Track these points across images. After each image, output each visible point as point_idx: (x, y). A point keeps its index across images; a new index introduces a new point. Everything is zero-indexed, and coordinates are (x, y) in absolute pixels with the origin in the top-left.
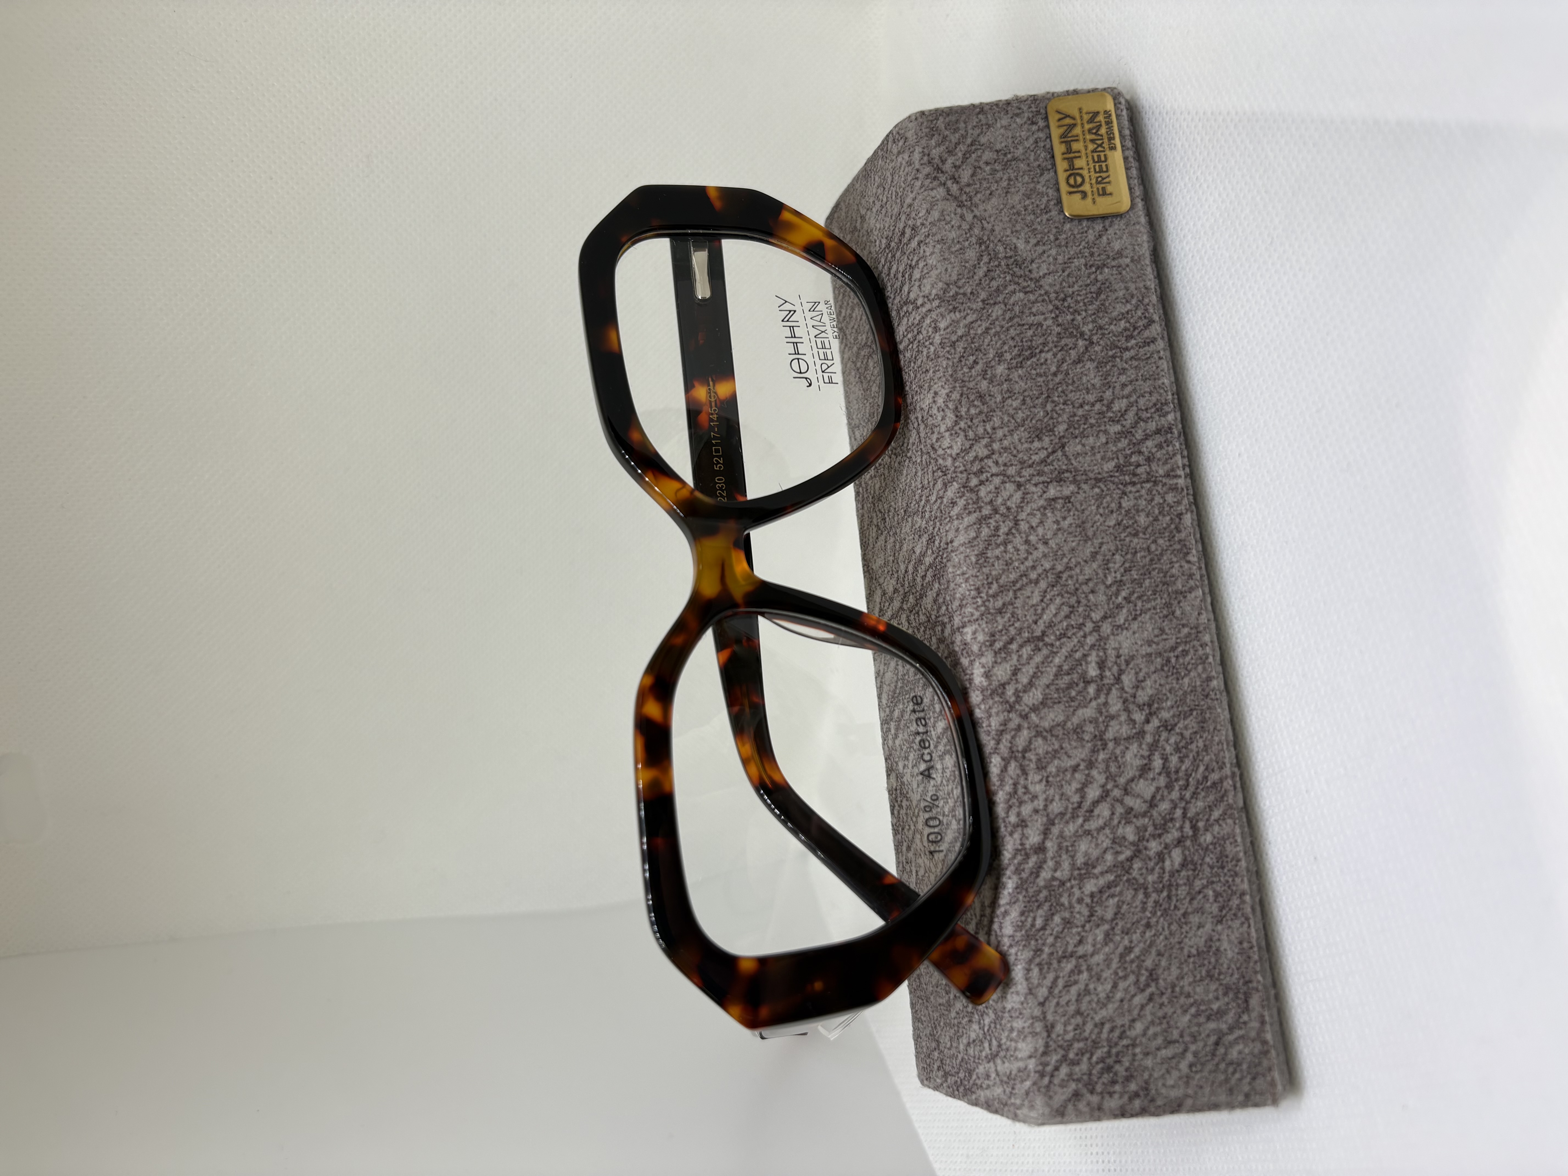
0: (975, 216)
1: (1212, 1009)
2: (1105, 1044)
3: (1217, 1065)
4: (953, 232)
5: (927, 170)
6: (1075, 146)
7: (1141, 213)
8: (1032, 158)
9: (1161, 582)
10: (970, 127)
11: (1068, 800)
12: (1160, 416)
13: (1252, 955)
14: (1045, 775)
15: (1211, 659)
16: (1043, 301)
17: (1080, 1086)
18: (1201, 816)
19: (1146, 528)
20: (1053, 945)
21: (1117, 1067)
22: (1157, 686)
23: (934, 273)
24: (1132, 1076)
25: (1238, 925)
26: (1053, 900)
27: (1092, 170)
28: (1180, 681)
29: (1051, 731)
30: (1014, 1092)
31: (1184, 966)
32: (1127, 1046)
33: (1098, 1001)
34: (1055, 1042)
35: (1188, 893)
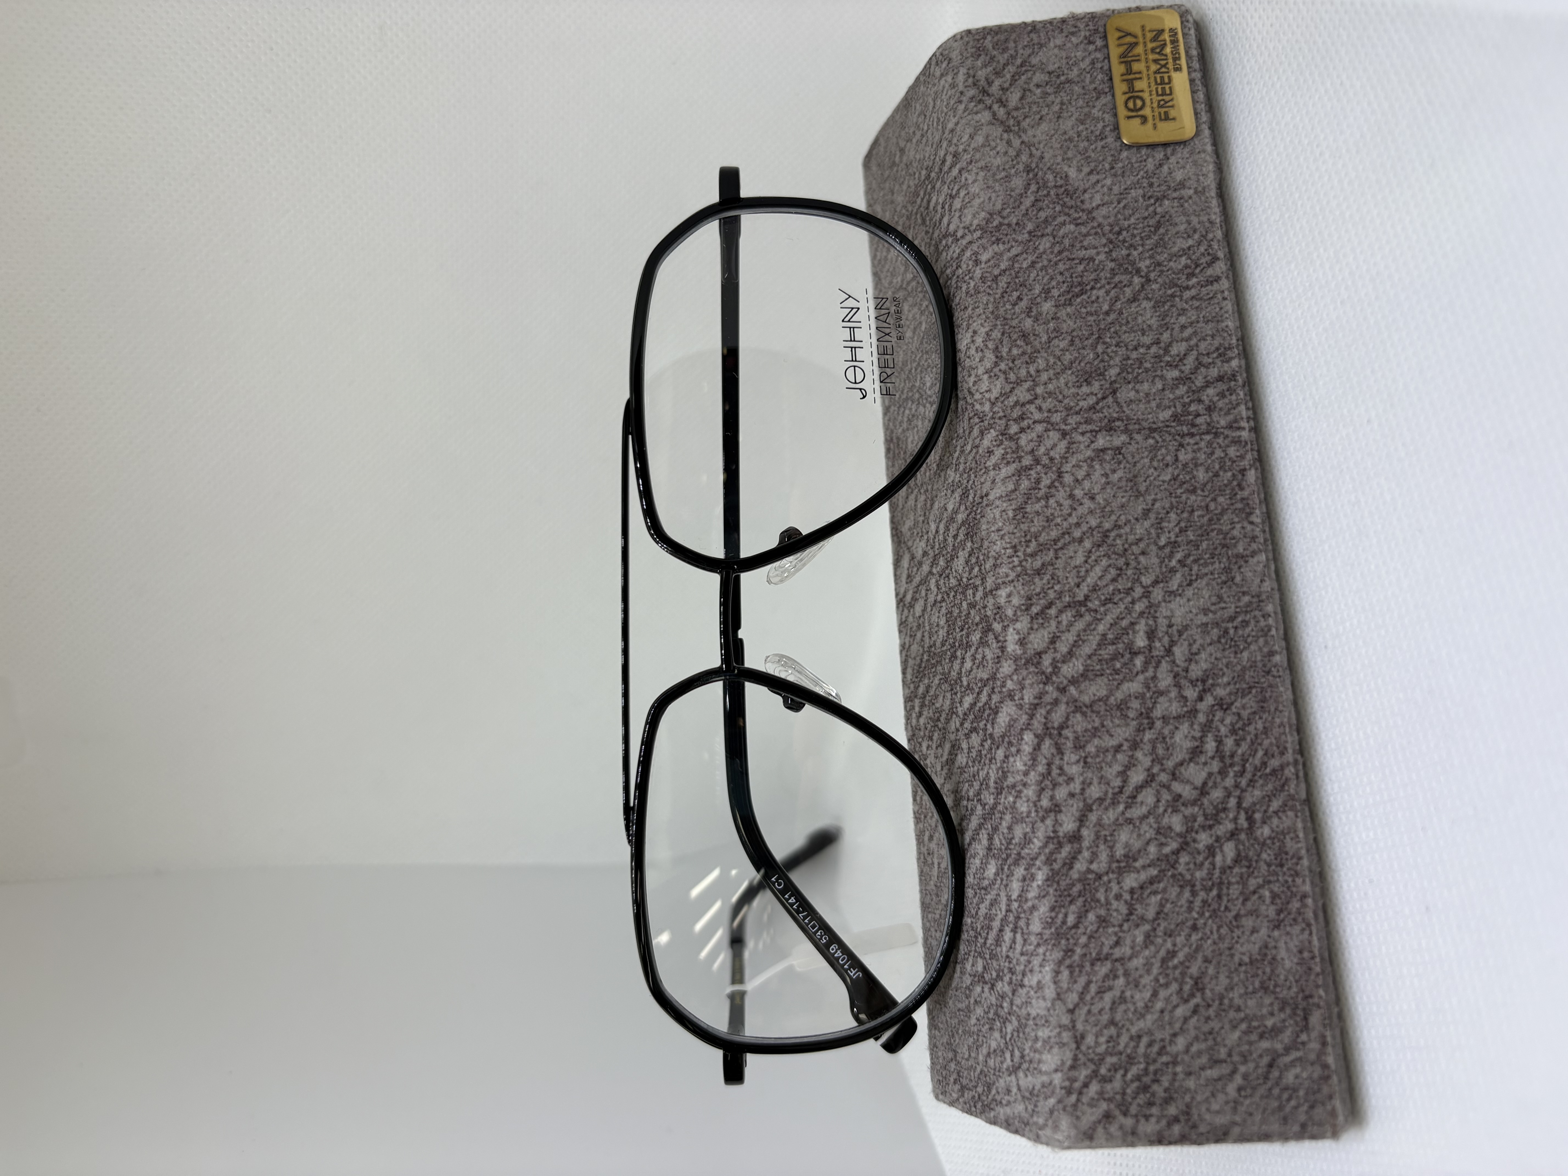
0: (1023, 142)
1: (1266, 1026)
2: (1142, 1060)
3: (1270, 1090)
4: (999, 159)
5: (972, 92)
6: (1136, 67)
7: (1207, 140)
8: (1088, 80)
9: (1220, 544)
10: (1020, 46)
11: (1109, 784)
12: (1223, 362)
13: (1313, 966)
14: (1083, 755)
15: (1273, 632)
16: (1096, 233)
17: (1112, 1106)
18: (1258, 807)
19: (1205, 485)
20: (1086, 946)
21: (1155, 1087)
22: (1213, 660)
23: (976, 202)
24: (1171, 1098)
25: (1298, 932)
26: (1088, 895)
27: (1154, 92)
28: (1239, 656)
29: (1091, 706)
30: (1036, 1109)
31: (1234, 975)
32: (1167, 1064)
33: (1135, 1011)
34: (1084, 1054)
35: (1242, 893)
